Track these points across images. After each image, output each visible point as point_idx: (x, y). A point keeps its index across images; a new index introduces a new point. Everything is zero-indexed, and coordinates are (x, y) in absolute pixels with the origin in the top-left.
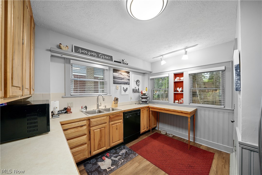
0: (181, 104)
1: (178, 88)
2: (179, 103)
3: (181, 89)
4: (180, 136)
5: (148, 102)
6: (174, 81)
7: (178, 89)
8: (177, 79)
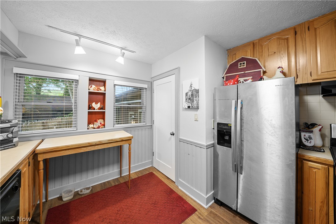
0: (99, 128)
1: (94, 103)
2: (94, 128)
3: (99, 105)
4: (100, 181)
5: (15, 140)
6: (89, 91)
7: (94, 105)
8: (93, 88)
